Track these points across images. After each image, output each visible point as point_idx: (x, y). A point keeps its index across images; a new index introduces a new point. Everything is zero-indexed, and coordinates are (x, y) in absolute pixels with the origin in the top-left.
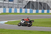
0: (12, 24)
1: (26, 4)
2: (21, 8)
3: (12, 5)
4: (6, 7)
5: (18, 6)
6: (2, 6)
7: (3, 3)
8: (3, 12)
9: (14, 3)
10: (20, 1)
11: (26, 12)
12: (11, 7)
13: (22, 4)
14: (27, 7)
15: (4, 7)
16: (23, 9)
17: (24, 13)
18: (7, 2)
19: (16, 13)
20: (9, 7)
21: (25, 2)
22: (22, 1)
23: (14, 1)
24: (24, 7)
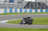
0: (13, 23)
1: (26, 5)
2: (21, 8)
3: (13, 6)
4: (7, 8)
5: (18, 7)
6: (3, 7)
7: (4, 4)
8: (4, 13)
9: (14, 4)
10: (20, 2)
11: (26, 12)
12: (12, 8)
13: (22, 4)
14: (26, 7)
15: (5, 8)
16: (23, 9)
17: (24, 12)
18: (8, 3)
19: (16, 13)
20: (9, 8)
21: (25, 3)
22: (22, 2)
23: (14, 2)
24: (24, 7)
